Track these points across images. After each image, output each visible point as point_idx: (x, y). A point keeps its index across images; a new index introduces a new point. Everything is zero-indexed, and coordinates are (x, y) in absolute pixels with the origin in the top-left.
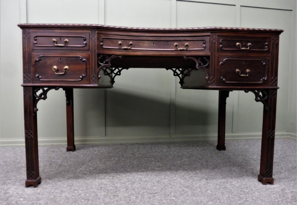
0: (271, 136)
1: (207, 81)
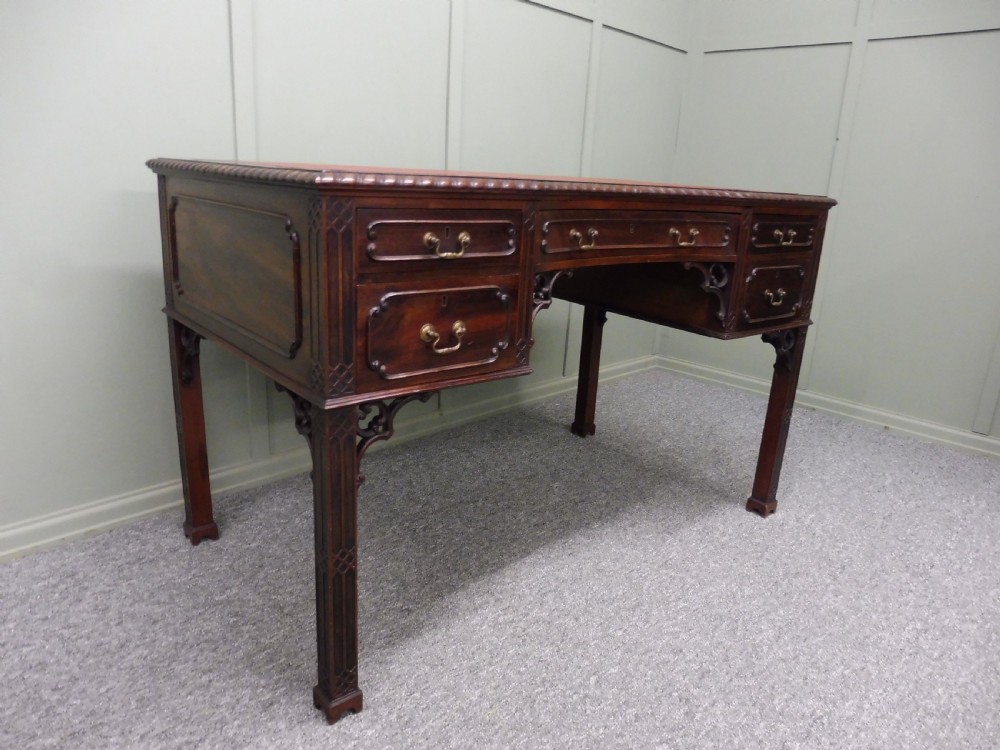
0: (787, 420)
1: (719, 321)
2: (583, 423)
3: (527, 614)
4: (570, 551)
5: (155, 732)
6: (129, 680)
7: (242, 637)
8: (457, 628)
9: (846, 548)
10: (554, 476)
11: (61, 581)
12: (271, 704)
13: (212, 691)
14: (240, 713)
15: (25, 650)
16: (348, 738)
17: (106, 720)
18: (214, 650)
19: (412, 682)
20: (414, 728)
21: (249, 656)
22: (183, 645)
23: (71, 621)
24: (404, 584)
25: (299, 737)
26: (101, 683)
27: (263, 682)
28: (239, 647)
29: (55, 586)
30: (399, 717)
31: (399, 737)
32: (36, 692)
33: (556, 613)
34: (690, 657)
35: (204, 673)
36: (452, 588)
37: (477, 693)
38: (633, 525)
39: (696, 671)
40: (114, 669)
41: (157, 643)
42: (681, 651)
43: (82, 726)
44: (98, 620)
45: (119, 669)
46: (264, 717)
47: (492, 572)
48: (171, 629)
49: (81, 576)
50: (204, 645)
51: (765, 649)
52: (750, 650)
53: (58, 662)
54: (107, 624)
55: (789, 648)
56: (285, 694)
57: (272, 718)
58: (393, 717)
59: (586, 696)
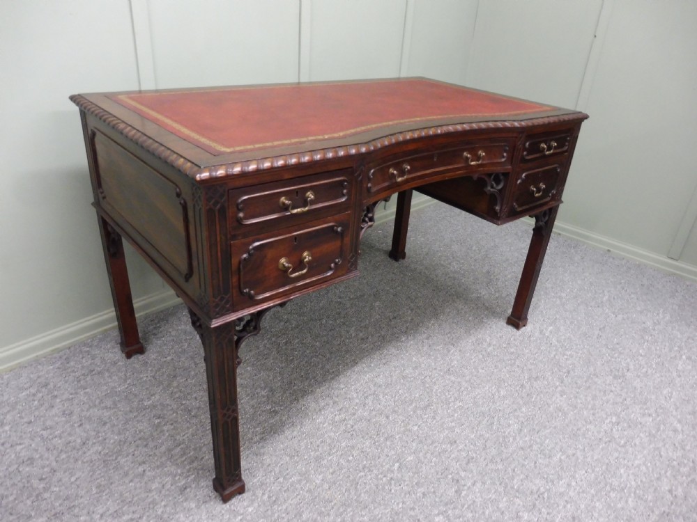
1: (496, 213)
2: (397, 251)
3: (354, 414)
4: (384, 361)
5: (110, 512)
6: (90, 471)
7: (164, 435)
8: (308, 426)
9: (571, 356)
10: (376, 296)
11: (39, 391)
12: (185, 488)
13: (146, 478)
14: (165, 496)
15: (19, 448)
16: (235, 514)
17: (76, 503)
18: (146, 446)
19: (277, 470)
20: (279, 505)
21: (170, 450)
22: (125, 442)
23: (49, 423)
24: (272, 390)
25: (204, 514)
26: (72, 474)
27: (179, 471)
28: (162, 444)
29: (34, 395)
30: (269, 497)
31: (269, 513)
32: (28, 482)
33: (374, 413)
34: (461, 447)
35: (140, 464)
36: (305, 393)
37: (320, 477)
38: (428, 338)
39: (465, 458)
40: (80, 462)
41: (107, 441)
42: (455, 442)
43: (61, 508)
44: (67, 422)
45: (83, 462)
46: (181, 499)
47: (332, 379)
48: (116, 429)
49: (51, 386)
50: (139, 442)
51: (511, 439)
52: (501, 440)
53: (41, 457)
54: (72, 426)
55: (526, 439)
56: (194, 480)
57: (186, 500)
58: (265, 497)
59: (391, 479)
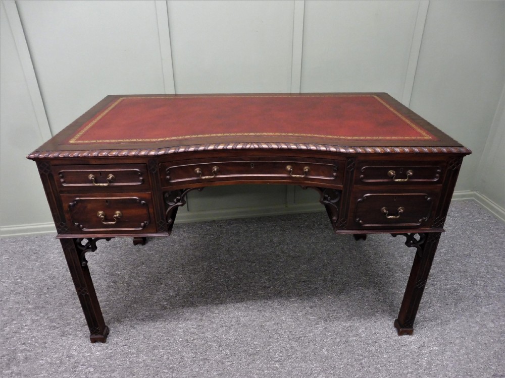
0: (419, 286)
4: (261, 309)
5: (52, 318)
8: (172, 325)
10: (309, 261)
16: (90, 351)
17: (47, 306)
19: (131, 340)
20: (110, 360)
24: (177, 294)
25: (80, 342)
26: (58, 292)
31: (103, 361)
32: (44, 287)
33: (215, 339)
36: (192, 305)
37: (145, 358)
43: (41, 305)
46: (80, 329)
47: (216, 304)
58: (110, 351)
